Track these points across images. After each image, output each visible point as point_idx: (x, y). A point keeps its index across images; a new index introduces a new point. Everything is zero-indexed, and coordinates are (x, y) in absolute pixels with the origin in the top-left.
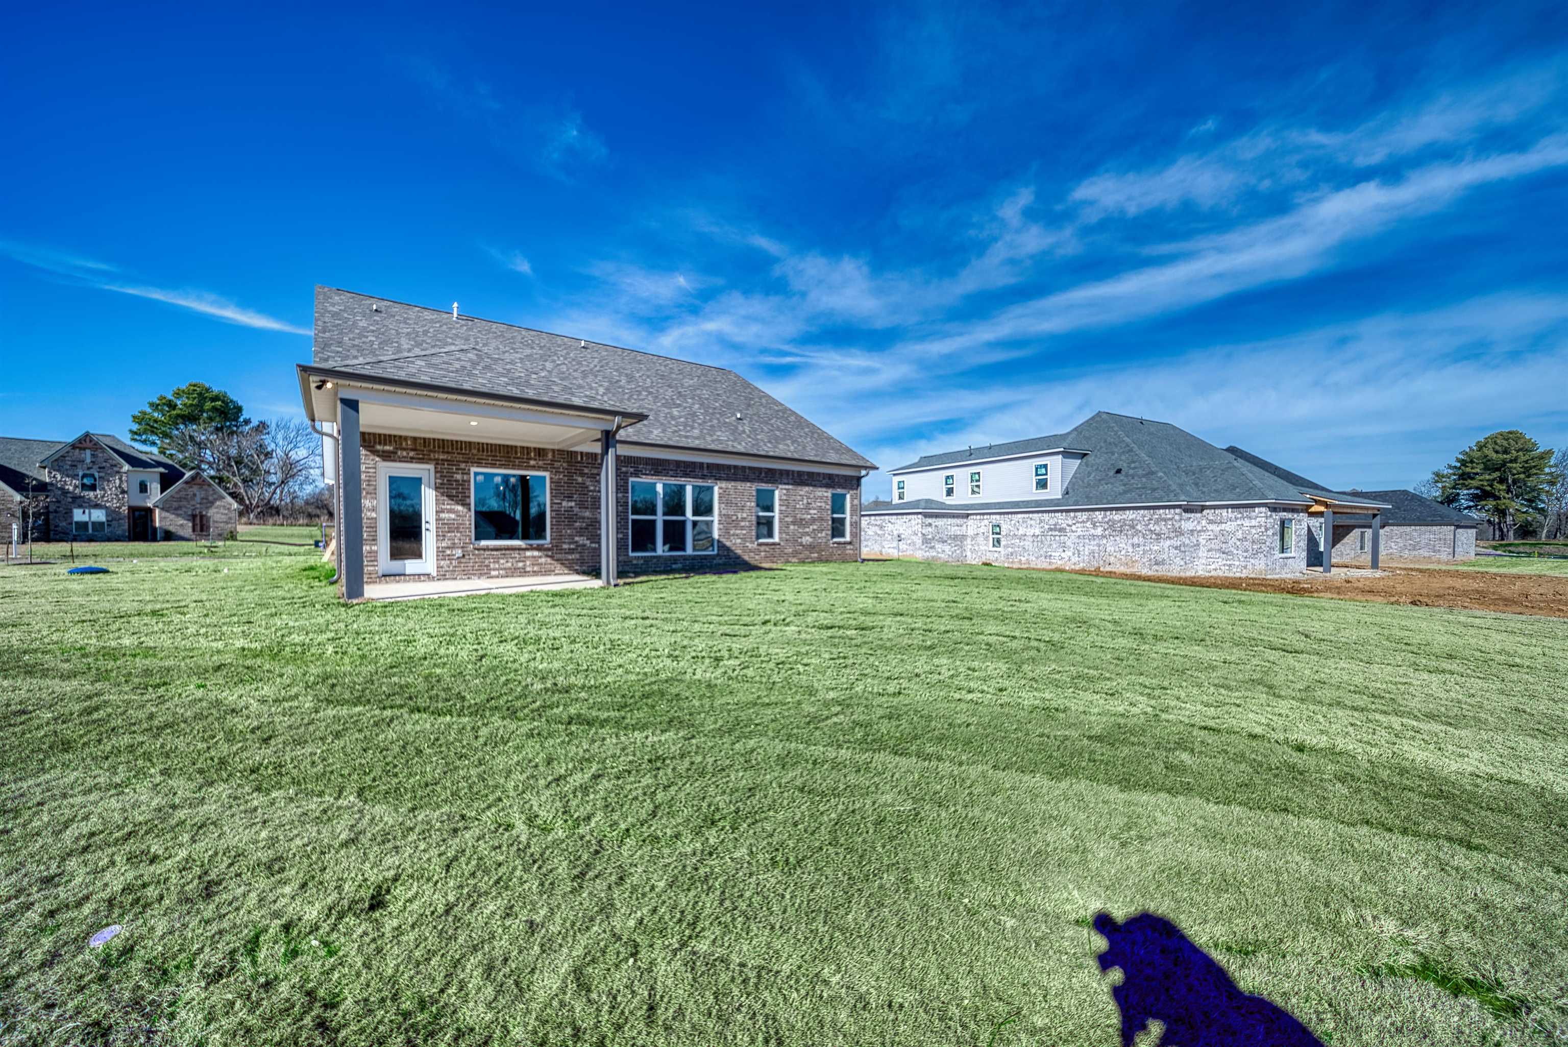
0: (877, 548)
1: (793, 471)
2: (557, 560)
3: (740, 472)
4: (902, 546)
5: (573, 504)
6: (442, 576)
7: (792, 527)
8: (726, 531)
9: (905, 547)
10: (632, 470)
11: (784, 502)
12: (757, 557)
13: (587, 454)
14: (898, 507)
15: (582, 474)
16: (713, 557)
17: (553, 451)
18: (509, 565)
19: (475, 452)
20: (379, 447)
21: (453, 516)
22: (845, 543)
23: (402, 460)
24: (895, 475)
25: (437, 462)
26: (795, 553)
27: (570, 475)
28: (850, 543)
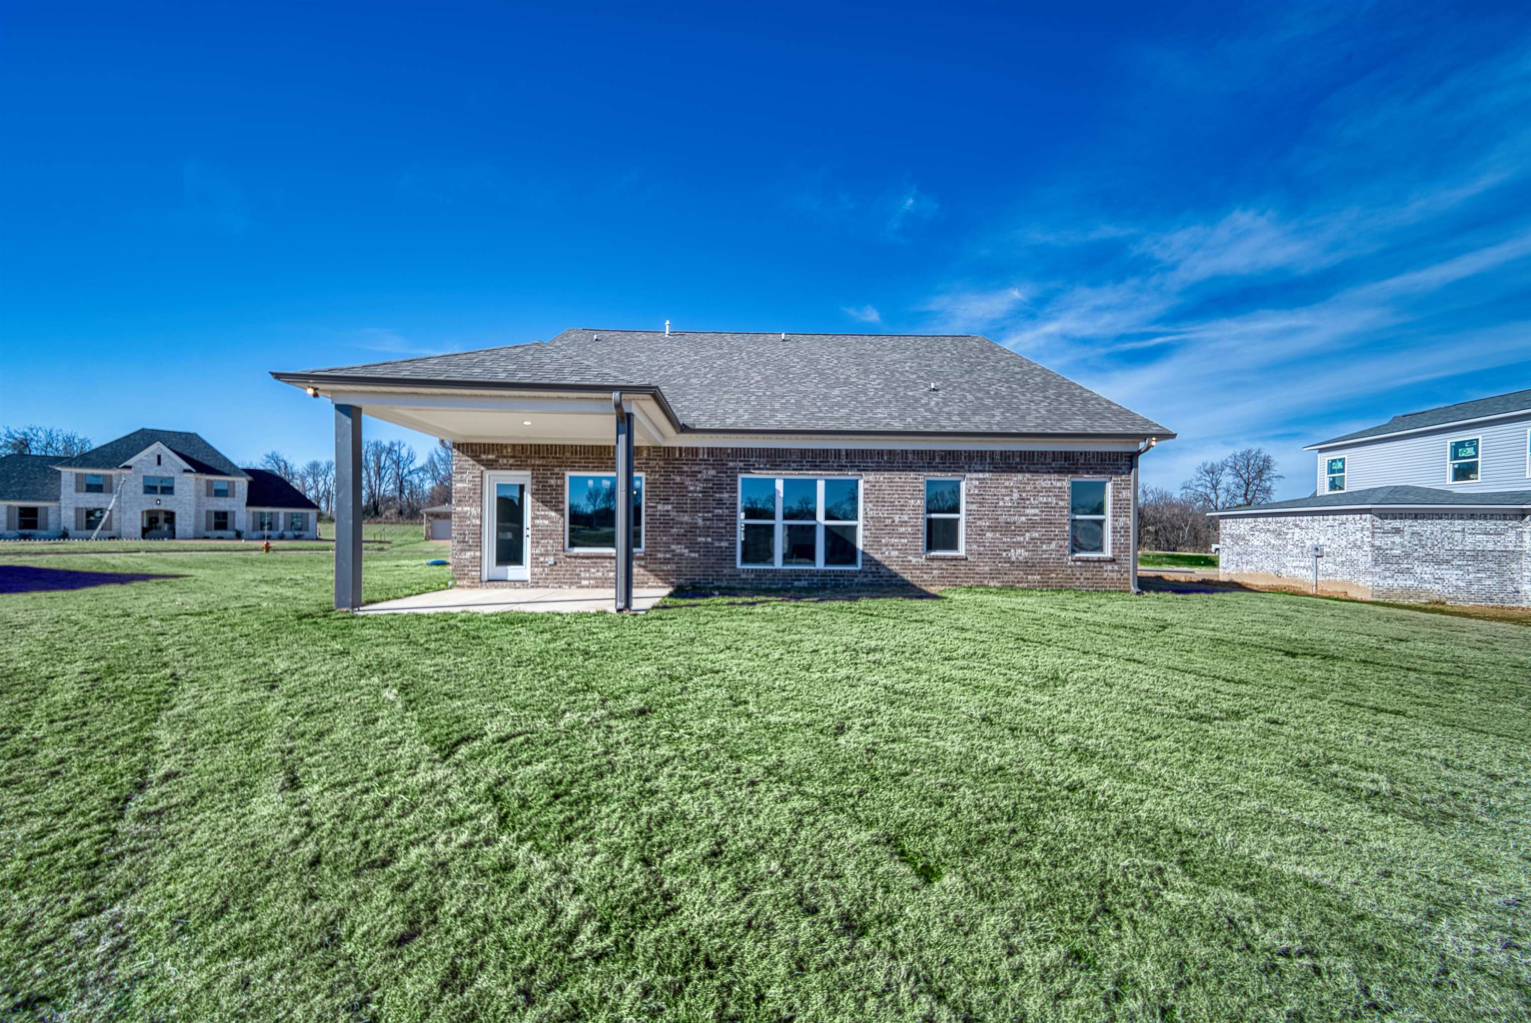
0: (1269, 566)
1: (993, 453)
2: (651, 571)
3: (898, 458)
4: (1322, 564)
5: (669, 507)
6: (536, 585)
7: (989, 535)
8: (875, 540)
9: (1331, 567)
10: (741, 464)
11: (979, 499)
12: (925, 577)
13: (687, 449)
14: (1325, 501)
15: (681, 473)
16: (855, 574)
17: (648, 448)
18: (600, 574)
19: (568, 455)
20: (483, 457)
21: (546, 522)
22: (1099, 561)
23: (503, 468)
24: (1321, 451)
25: (533, 468)
26: (994, 574)
27: (667, 474)
28: (1113, 561)
